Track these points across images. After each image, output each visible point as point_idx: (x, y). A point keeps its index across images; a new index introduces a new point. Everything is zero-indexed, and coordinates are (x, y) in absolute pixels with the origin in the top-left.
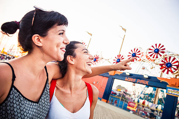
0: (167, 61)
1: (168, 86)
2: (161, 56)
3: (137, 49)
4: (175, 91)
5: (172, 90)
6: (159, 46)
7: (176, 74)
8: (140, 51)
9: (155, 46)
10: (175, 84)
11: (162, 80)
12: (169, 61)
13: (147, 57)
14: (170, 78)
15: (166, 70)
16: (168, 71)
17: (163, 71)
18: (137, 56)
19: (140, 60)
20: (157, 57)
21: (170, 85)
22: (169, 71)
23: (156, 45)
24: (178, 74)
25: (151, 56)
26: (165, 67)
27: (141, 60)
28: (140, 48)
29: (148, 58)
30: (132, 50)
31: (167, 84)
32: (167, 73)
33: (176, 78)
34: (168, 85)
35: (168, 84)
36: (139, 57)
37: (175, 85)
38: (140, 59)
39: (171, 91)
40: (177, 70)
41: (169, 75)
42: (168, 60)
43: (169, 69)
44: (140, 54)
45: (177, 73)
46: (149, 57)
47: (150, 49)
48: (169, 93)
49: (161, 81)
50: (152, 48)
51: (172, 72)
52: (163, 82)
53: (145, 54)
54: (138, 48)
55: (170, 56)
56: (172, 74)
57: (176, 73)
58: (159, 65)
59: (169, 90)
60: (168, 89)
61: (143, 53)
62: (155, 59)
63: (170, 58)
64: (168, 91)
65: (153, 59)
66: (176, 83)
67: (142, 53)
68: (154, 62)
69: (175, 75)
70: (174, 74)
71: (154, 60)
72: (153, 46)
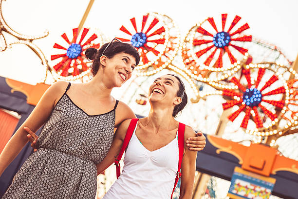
0: (249, 80)
1: (237, 170)
2: (233, 60)
3: (156, 21)
4: (258, 189)
5: (248, 184)
6: (233, 24)
7: (271, 133)
8: (162, 30)
9: (218, 22)
10: (260, 166)
11: (221, 149)
12: (257, 83)
13: (186, 57)
14: (248, 144)
15: (243, 115)
17: (232, 118)
18: (149, 44)
19: (160, 63)
20: (219, 64)
21: (244, 166)
22: (251, 117)
23: (224, 17)
24: (275, 132)
25: (199, 54)
27: (164, 66)
29: (187, 61)
30: (133, 21)
31: (235, 162)
32: (244, 125)
33: (267, 145)
34: (240, 166)
35: (241, 163)
36: (156, 53)
37: (261, 169)
38: (159, 61)
39: (246, 187)
40: (276, 120)
41: (247, 131)
43: (252, 112)
44: (161, 41)
45: (274, 127)
46: (195, 57)
47: (200, 30)
48: (236, 194)
49: (218, 152)
50: (208, 27)
51: (259, 124)
52: (223, 155)
53: (179, 45)
55: (263, 66)
56: (257, 130)
57: (269, 130)
58: (221, 92)
59: (238, 185)
60: (238, 181)
61: (174, 41)
62: (210, 68)
63: (261, 72)
64: (236, 186)
65: (206, 68)
66: (265, 163)
67: (171, 38)
68: (205, 79)
69: (267, 134)
70: (264, 131)
71: (209, 73)
72: (211, 20)
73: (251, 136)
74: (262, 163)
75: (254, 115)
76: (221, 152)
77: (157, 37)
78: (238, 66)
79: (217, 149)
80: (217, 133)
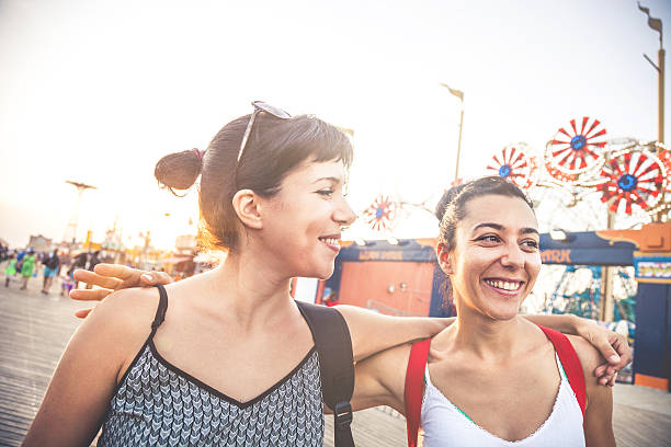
0: (619, 170)
1: (637, 254)
2: (596, 157)
3: (514, 150)
4: (664, 265)
5: (652, 264)
6: (584, 125)
7: (659, 209)
8: (522, 155)
9: (569, 129)
10: (659, 244)
11: (613, 240)
12: (627, 169)
13: (550, 170)
14: (639, 228)
15: (623, 202)
16: (630, 202)
17: (614, 207)
18: (515, 172)
19: (530, 183)
20: (584, 164)
21: (643, 248)
22: (633, 201)
23: (573, 123)
24: (663, 207)
25: (562, 163)
26: (616, 193)
27: (534, 185)
28: (520, 143)
29: (553, 173)
30: (495, 158)
31: (632, 247)
32: (629, 211)
33: (659, 221)
34: (638, 250)
35: (638, 246)
36: (523, 176)
37: (662, 246)
38: (528, 182)
39: (652, 268)
40: (660, 195)
42: (622, 167)
43: (633, 196)
44: (525, 165)
45: (660, 203)
46: (558, 167)
47: (555, 142)
48: (643, 277)
49: (611, 243)
50: (561, 138)
51: (644, 206)
52: (618, 245)
53: (540, 162)
54: (516, 147)
55: (627, 151)
56: (643, 211)
57: (655, 207)
58: (595, 189)
59: (643, 268)
60: (640, 264)
61: (535, 160)
62: (576, 171)
63: (628, 157)
64: (639, 270)
65: (573, 172)
66: (662, 240)
67: (531, 159)
68: (575, 183)
69: (655, 211)
70: (651, 209)
71: (577, 177)
72: (562, 131)
73: (640, 218)
74: (659, 240)
75: (635, 198)
76: (616, 243)
77: (520, 163)
78: (601, 160)
79: (608, 241)
80: (609, 226)
